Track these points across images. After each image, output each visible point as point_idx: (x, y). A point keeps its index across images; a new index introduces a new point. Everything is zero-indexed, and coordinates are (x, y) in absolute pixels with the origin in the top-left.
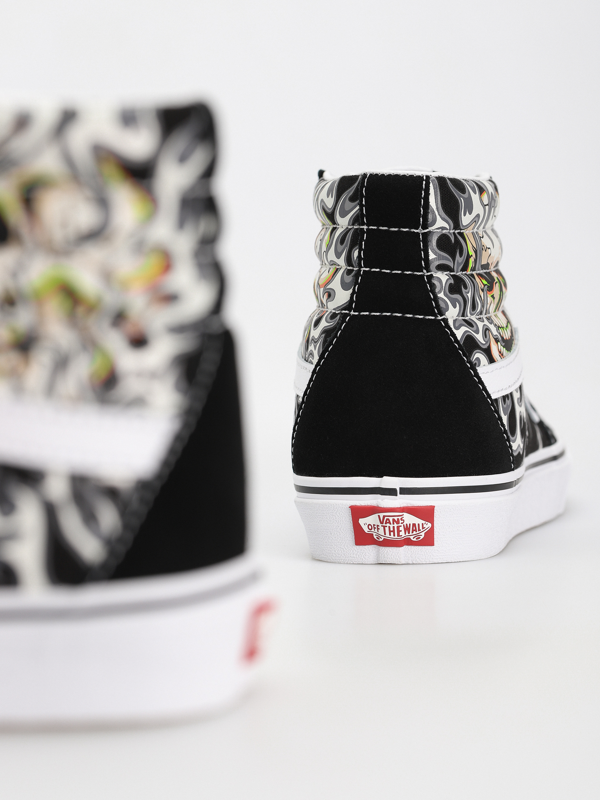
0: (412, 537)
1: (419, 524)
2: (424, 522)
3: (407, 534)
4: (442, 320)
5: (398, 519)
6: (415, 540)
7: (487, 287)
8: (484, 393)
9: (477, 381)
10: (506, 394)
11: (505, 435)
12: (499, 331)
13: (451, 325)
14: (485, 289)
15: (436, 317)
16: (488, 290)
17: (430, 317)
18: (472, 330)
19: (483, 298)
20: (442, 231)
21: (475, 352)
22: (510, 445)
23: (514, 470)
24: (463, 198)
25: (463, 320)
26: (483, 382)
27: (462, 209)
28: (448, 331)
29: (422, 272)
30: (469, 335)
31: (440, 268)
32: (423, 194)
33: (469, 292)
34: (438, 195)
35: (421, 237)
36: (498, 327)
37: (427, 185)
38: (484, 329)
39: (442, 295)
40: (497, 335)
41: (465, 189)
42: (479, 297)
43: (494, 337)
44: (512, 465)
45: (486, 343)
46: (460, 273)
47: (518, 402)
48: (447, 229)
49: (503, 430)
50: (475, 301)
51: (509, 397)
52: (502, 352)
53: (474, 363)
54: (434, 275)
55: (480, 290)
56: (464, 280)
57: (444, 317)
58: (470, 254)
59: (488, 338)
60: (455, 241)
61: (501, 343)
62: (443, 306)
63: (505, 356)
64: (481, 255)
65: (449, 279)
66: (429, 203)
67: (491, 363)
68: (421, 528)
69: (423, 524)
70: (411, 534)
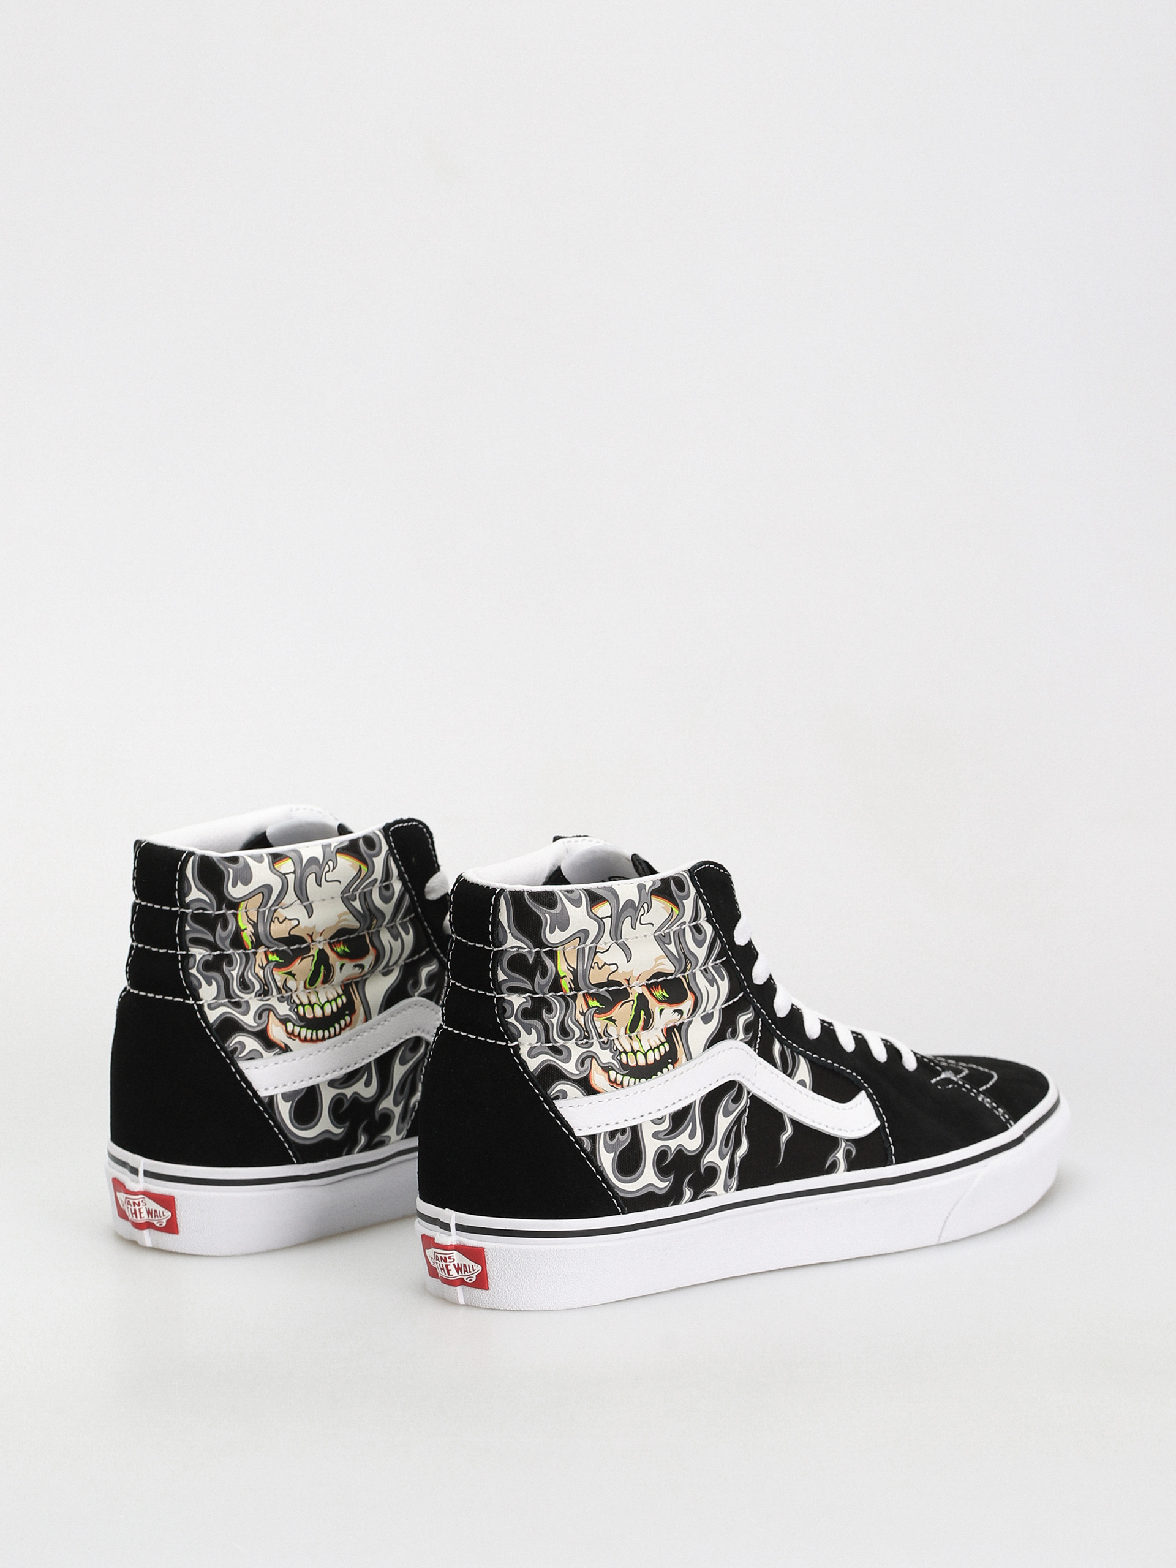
0: (465, 1278)
1: (469, 1266)
2: (474, 1264)
3: (460, 1274)
4: (512, 1047)
5: (445, 1258)
6: (468, 1281)
7: (597, 1010)
8: (565, 1130)
9: (554, 1116)
10: (617, 1128)
11: (598, 1176)
12: (620, 1057)
13: (524, 1052)
14: (588, 1012)
15: (507, 1043)
16: (597, 1013)
17: (500, 1043)
18: (557, 1059)
19: (582, 1023)
20: (517, 951)
21: (557, 1083)
22: (611, 1187)
23: (623, 1214)
24: (549, 914)
25: (548, 1047)
26: (564, 1118)
27: (546, 927)
28: (516, 1060)
29: (493, 993)
30: (550, 1064)
31: (513, 990)
32: (492, 910)
33: (555, 1016)
34: (510, 911)
35: (492, 956)
36: (620, 1053)
37: (497, 900)
38: (582, 1058)
39: (512, 1020)
40: (611, 1063)
41: (557, 902)
42: (575, 1021)
43: (601, 1065)
44: (619, 1208)
45: (581, 1072)
46: (549, 995)
47: (656, 1135)
48: (525, 949)
49: (595, 1171)
50: (565, 1027)
51: (627, 1131)
52: (619, 1081)
53: (554, 1096)
54: (506, 998)
55: (577, 1012)
56: (551, 1004)
57: (516, 1043)
58: (562, 975)
59: (588, 1067)
60: (535, 961)
61: (617, 1071)
62: (514, 1031)
63: (628, 1085)
64: (586, 975)
65: (524, 1003)
66: (499, 920)
67: (590, 1095)
68: (471, 1270)
69: (473, 1266)
70: (463, 1274)
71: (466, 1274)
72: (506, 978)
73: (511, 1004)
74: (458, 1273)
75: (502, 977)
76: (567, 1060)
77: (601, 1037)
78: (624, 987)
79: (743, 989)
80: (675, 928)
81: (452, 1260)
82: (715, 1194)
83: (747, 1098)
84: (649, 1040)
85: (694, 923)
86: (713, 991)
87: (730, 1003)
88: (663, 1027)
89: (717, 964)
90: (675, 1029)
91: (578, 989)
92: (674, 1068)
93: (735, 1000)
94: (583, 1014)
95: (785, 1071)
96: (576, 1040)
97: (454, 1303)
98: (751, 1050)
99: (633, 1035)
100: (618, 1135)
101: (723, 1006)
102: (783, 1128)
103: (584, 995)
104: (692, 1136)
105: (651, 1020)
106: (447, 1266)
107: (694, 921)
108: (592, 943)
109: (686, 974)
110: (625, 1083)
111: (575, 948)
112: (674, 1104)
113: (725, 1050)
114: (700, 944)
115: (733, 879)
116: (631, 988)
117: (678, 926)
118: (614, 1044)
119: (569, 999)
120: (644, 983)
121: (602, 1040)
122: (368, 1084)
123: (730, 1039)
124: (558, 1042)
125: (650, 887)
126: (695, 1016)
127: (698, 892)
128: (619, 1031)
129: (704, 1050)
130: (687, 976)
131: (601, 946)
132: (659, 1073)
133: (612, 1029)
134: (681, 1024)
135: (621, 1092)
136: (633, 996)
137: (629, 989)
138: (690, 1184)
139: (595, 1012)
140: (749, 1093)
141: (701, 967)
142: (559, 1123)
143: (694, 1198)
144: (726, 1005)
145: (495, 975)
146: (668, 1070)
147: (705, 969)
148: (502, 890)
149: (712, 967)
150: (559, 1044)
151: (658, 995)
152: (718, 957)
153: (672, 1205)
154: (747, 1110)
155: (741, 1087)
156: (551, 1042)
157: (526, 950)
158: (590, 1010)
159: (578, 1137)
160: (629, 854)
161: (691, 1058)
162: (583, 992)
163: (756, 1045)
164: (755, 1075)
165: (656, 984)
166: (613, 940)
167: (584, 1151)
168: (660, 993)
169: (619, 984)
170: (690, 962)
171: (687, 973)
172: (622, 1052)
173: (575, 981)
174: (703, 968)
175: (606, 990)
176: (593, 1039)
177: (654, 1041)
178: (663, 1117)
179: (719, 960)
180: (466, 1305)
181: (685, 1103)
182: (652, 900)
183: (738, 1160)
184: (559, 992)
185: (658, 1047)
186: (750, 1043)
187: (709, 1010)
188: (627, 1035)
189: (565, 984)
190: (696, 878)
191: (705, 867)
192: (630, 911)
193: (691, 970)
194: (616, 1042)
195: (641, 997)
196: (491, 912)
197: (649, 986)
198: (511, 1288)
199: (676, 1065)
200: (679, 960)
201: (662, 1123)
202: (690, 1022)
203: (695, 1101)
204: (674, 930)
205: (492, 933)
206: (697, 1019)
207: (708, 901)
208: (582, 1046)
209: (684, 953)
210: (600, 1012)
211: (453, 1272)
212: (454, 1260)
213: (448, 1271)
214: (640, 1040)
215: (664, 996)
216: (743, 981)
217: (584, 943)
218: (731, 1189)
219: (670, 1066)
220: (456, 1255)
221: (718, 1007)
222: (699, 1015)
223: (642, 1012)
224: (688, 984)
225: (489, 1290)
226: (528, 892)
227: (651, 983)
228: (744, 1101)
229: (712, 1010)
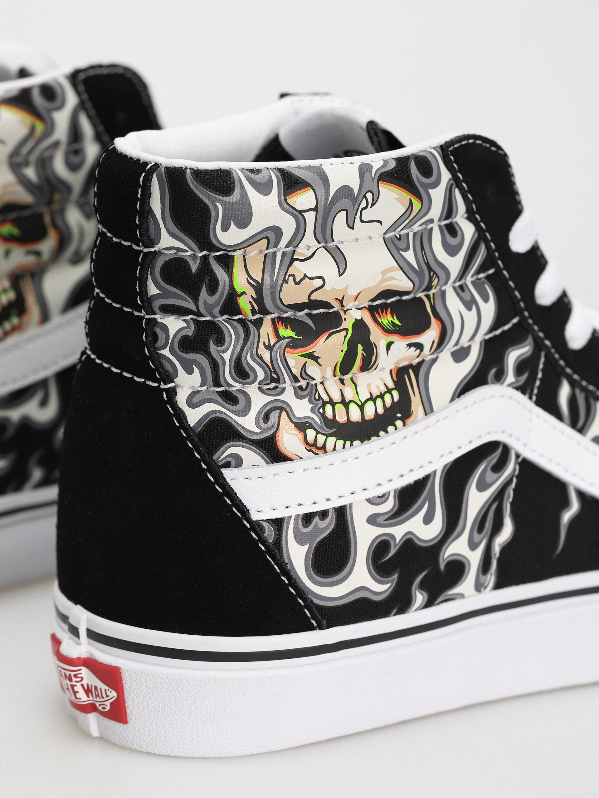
0: (97, 704)
1: (101, 689)
2: (107, 688)
3: (91, 698)
4: (165, 389)
6: (101, 708)
7: (290, 342)
8: (236, 511)
9: (221, 491)
10: (315, 511)
11: (283, 578)
12: (324, 410)
13: (181, 399)
14: (278, 345)
15: (160, 384)
16: (291, 347)
17: (150, 383)
18: (229, 410)
19: (267, 360)
20: (176, 253)
21: (228, 444)
22: (301, 592)
23: (320, 628)
24: (222, 203)
25: (218, 392)
26: (236, 494)
27: (217, 221)
28: (170, 409)
29: (141, 312)
30: (219, 417)
31: (168, 310)
32: (140, 193)
33: (227, 350)
34: (165, 196)
35: (140, 259)
36: (324, 404)
37: (148, 180)
38: (267, 409)
39: (166, 352)
40: (309, 418)
41: (234, 187)
42: (257, 358)
43: (295, 420)
44: (313, 622)
45: (264, 430)
46: (221, 319)
47: (372, 520)
48: (187, 251)
49: (278, 570)
50: (242, 365)
51: (330, 514)
52: (320, 442)
53: (223, 462)
54: (159, 320)
55: (261, 346)
56: (222, 331)
57: (171, 385)
58: (239, 290)
59: (274, 424)
60: (200, 269)
61: (318, 429)
62: (169, 368)
63: (334, 450)
64: (276, 291)
65: (183, 328)
66: (150, 208)
67: (276, 462)
68: (104, 695)
69: (105, 690)
70: (95, 699)
71: (98, 699)
72: (158, 292)
73: (165, 329)
74: (88, 697)
75: (153, 290)
76: (244, 413)
77: (296, 380)
78: (335, 309)
79: (518, 312)
80: (416, 228)
81: (79, 679)
82: (462, 596)
83: (516, 462)
84: (369, 386)
85: (447, 222)
86: (471, 317)
87: (498, 332)
88: (392, 367)
89: (480, 279)
90: (411, 371)
91: (264, 311)
92: (404, 425)
93: (506, 327)
94: (269, 347)
95: (574, 424)
96: (260, 383)
97: (85, 734)
98: (523, 399)
99: (347, 378)
100: (316, 520)
101: (487, 337)
102: (566, 504)
103: (273, 320)
104: (428, 519)
105: (374, 357)
106: (73, 686)
107: (445, 219)
108: (287, 246)
109: (431, 293)
110: (330, 446)
111: (261, 252)
112: (402, 476)
113: (483, 399)
114: (452, 251)
115: (512, 161)
116: (345, 312)
117: (421, 225)
118: (317, 390)
119: (251, 326)
120: (366, 304)
121: (298, 384)
122: (44, 403)
123: (493, 383)
124: (233, 386)
125: (378, 170)
126: (442, 351)
127: (455, 177)
128: (323, 372)
129: (452, 399)
130: (432, 296)
131: (302, 251)
132: (382, 433)
133: (313, 369)
134: (420, 364)
135: (322, 459)
136: (348, 324)
137: (342, 313)
138: (423, 586)
139: (287, 346)
140: (518, 456)
141: (454, 282)
142: (229, 502)
143: (429, 604)
144: (491, 335)
145: (144, 287)
146: (396, 429)
147: (461, 287)
148: (156, 166)
149: (473, 283)
150: (234, 389)
151: (385, 322)
152: (482, 268)
153: (395, 615)
154: (515, 480)
155: (506, 450)
156: (221, 386)
157: (187, 254)
158: (281, 342)
159: (257, 521)
160: (363, 120)
161: (432, 411)
162: (273, 316)
163: (532, 390)
164: (529, 431)
165: (384, 308)
166: (319, 243)
167: (264, 542)
168: (387, 319)
169: (328, 305)
170: (437, 276)
171: (433, 291)
172: (327, 403)
173: (259, 299)
174: (458, 284)
175: (306, 314)
176: (285, 382)
177: (377, 386)
178: (384, 495)
179: (484, 272)
180: (101, 739)
181: (419, 475)
182: (380, 188)
183: (496, 550)
184: (236, 315)
185: (382, 396)
186: (523, 389)
187: (464, 342)
188: (337, 378)
189: (244, 303)
190: (452, 158)
191: (468, 143)
192: (346, 203)
193: (438, 287)
194: (320, 388)
195: (359, 325)
196: (139, 196)
197: (372, 310)
198: (156, 725)
199: (408, 422)
200: (419, 273)
201: (382, 503)
202: (434, 361)
203: (435, 472)
204: (415, 230)
205: (140, 227)
206: (445, 355)
207: (469, 191)
208: (269, 392)
209: (428, 264)
210: (294, 344)
211: (82, 696)
212: (82, 678)
213: (75, 693)
214: (356, 386)
215: (393, 324)
216: (518, 301)
217: (276, 245)
218: (485, 588)
219: (399, 423)
220: (84, 672)
221: (479, 338)
222: (450, 349)
223: (360, 347)
224: (433, 308)
225: (128, 725)
226: (192, 169)
227: (377, 305)
228: (511, 467)
229: (469, 343)
